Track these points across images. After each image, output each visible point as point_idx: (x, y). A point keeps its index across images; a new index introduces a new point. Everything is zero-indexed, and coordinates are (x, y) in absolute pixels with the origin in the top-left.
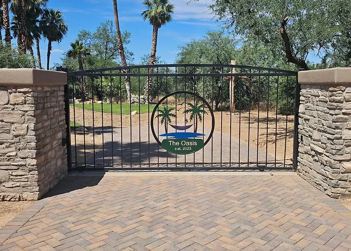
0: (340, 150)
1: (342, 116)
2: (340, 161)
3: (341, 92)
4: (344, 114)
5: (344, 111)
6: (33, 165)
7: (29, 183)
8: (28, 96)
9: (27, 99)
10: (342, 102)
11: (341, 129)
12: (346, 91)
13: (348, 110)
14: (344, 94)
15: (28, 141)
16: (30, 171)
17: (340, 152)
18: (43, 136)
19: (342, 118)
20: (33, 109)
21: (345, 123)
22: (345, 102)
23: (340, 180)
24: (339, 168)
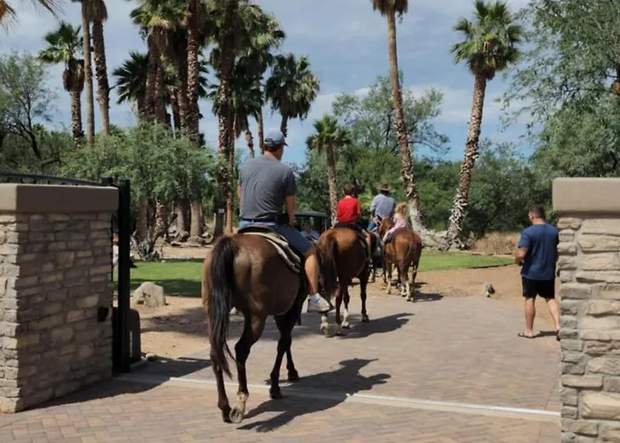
0: (575, 363)
1: (575, 285)
2: (579, 389)
3: (570, 231)
4: (580, 280)
5: (579, 274)
6: (12, 349)
7: (5, 380)
8: (9, 230)
9: (8, 234)
10: (574, 254)
11: (575, 314)
12: (583, 230)
13: (589, 272)
14: (579, 235)
15: (7, 306)
16: (7, 359)
17: (577, 369)
18: (39, 299)
19: (575, 290)
20: (16, 252)
21: (585, 303)
22: (580, 255)
23: (580, 434)
24: (576, 406)
